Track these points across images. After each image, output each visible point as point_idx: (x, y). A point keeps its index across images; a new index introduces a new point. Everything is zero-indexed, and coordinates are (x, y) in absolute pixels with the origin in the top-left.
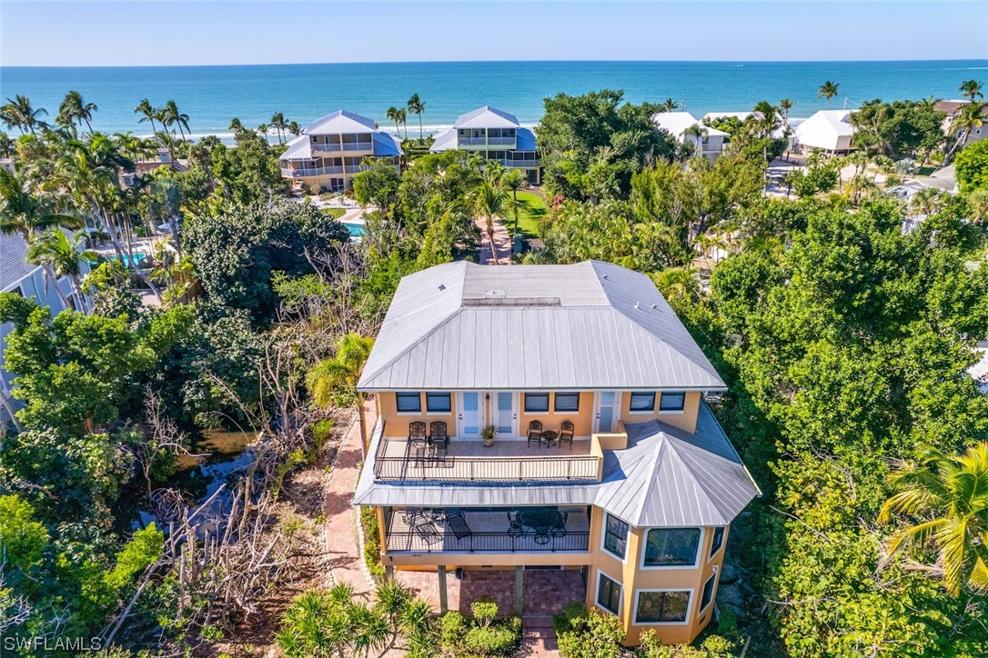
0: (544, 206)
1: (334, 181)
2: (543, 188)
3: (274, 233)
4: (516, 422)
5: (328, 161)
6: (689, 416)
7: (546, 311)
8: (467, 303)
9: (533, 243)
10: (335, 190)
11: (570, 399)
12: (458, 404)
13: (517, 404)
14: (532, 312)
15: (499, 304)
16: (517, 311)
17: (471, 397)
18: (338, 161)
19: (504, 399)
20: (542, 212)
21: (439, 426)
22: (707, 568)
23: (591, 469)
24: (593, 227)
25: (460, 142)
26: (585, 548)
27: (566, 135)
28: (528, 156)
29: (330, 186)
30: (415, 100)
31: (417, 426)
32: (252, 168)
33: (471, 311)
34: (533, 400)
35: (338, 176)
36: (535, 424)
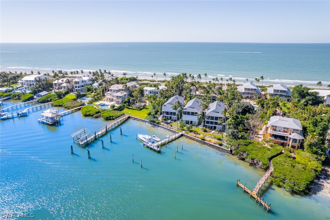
0: (290, 107)
1: (247, 96)
2: (290, 103)
3: (245, 107)
4: (282, 130)
5: (247, 93)
6: (299, 132)
7: (287, 122)
8: (279, 120)
9: (286, 114)
10: (247, 98)
11: (288, 129)
12: (277, 128)
13: (283, 129)
14: (285, 121)
15: (282, 120)
16: (284, 121)
17: (279, 127)
18: (249, 93)
19: (282, 127)
20: (289, 108)
21: (275, 129)
22: (298, 144)
23: (289, 134)
24: (296, 114)
25: (274, 92)
26: (287, 141)
27: (296, 95)
28: (288, 96)
29: (246, 97)
30: (262, 77)
31: (273, 129)
32: (240, 96)
33: (279, 121)
34: (284, 128)
35: (248, 96)
36: (284, 130)
